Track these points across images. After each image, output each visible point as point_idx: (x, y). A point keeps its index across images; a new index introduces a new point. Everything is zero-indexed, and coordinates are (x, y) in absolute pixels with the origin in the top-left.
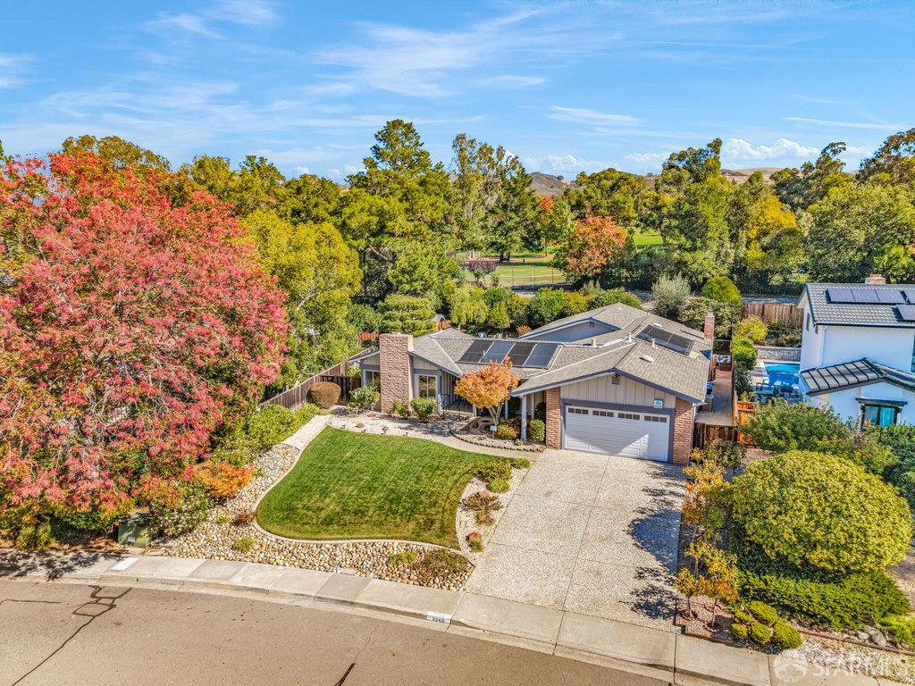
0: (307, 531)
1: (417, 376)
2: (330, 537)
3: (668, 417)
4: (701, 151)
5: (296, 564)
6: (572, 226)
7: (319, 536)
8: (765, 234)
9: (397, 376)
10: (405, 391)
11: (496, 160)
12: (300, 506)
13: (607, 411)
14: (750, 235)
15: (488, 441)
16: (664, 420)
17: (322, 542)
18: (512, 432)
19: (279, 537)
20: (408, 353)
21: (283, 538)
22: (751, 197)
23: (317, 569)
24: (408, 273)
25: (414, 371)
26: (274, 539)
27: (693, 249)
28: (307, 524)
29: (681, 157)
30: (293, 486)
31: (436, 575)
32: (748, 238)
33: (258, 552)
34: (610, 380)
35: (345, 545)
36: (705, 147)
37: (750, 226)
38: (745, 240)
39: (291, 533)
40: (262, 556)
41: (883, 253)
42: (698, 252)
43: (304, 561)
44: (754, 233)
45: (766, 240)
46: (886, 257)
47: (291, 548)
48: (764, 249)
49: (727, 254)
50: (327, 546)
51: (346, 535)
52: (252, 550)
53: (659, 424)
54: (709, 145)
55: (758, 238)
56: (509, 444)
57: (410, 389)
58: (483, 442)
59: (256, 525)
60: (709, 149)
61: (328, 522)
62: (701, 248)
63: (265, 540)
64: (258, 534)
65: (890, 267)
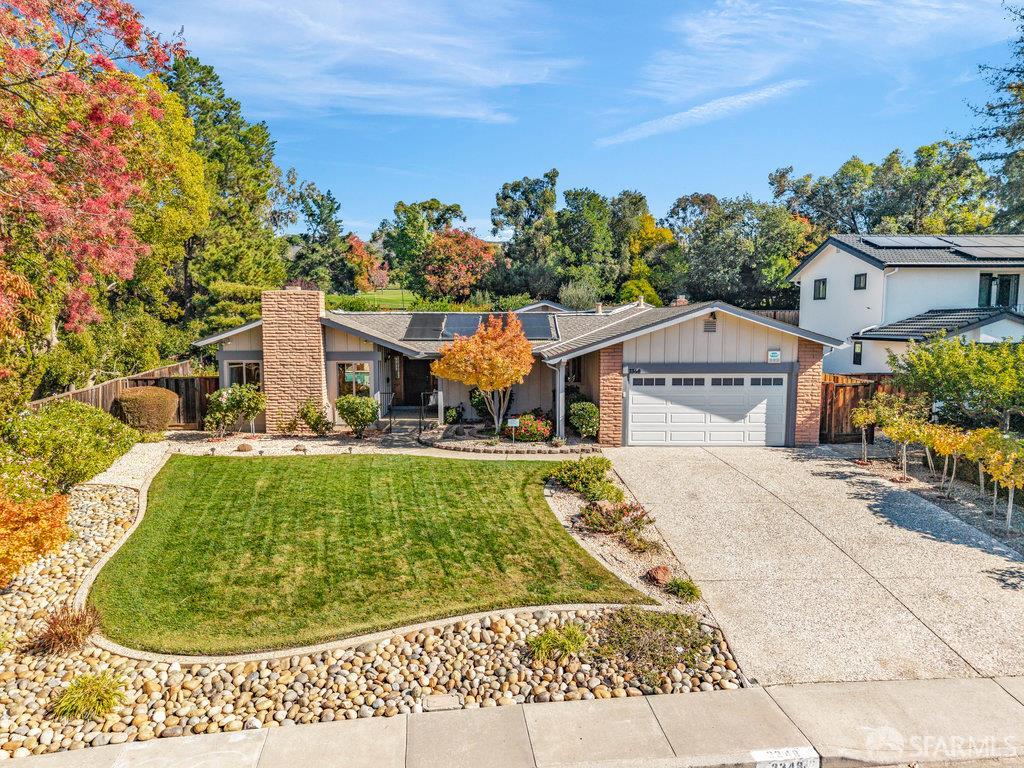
0: (264, 630)
1: (333, 364)
2: (336, 631)
3: (785, 377)
4: (537, 182)
5: (281, 715)
6: (429, 236)
7: (308, 635)
8: (647, 249)
9: (299, 364)
10: (314, 390)
11: (285, 184)
12: (214, 579)
13: (694, 376)
14: (633, 250)
15: (503, 446)
16: (779, 382)
17: (320, 648)
18: (542, 427)
19: (189, 660)
20: (320, 319)
21: (205, 660)
22: (633, 207)
23: (353, 714)
24: (225, 268)
25: (328, 356)
26: (176, 667)
27: (578, 263)
28: (258, 613)
29: (515, 187)
30: (168, 546)
31: (668, 664)
32: (632, 253)
33: (142, 710)
34: (701, 326)
35: (387, 642)
36: (542, 178)
37: (632, 240)
38: (628, 255)
39: (223, 641)
40: (160, 715)
41: (769, 265)
42: (584, 266)
43: (296, 702)
44: (636, 248)
45: (651, 255)
46: (774, 269)
47: (240, 680)
48: (650, 266)
49: (612, 271)
50: (339, 654)
51: (377, 620)
52: (118, 708)
53: (773, 388)
54: (546, 176)
55: (642, 254)
56: (544, 447)
57: (324, 385)
58: (497, 447)
59: (103, 642)
60: (546, 180)
61: (312, 601)
62: (585, 262)
63: (150, 673)
64: (117, 662)
65: (776, 281)
